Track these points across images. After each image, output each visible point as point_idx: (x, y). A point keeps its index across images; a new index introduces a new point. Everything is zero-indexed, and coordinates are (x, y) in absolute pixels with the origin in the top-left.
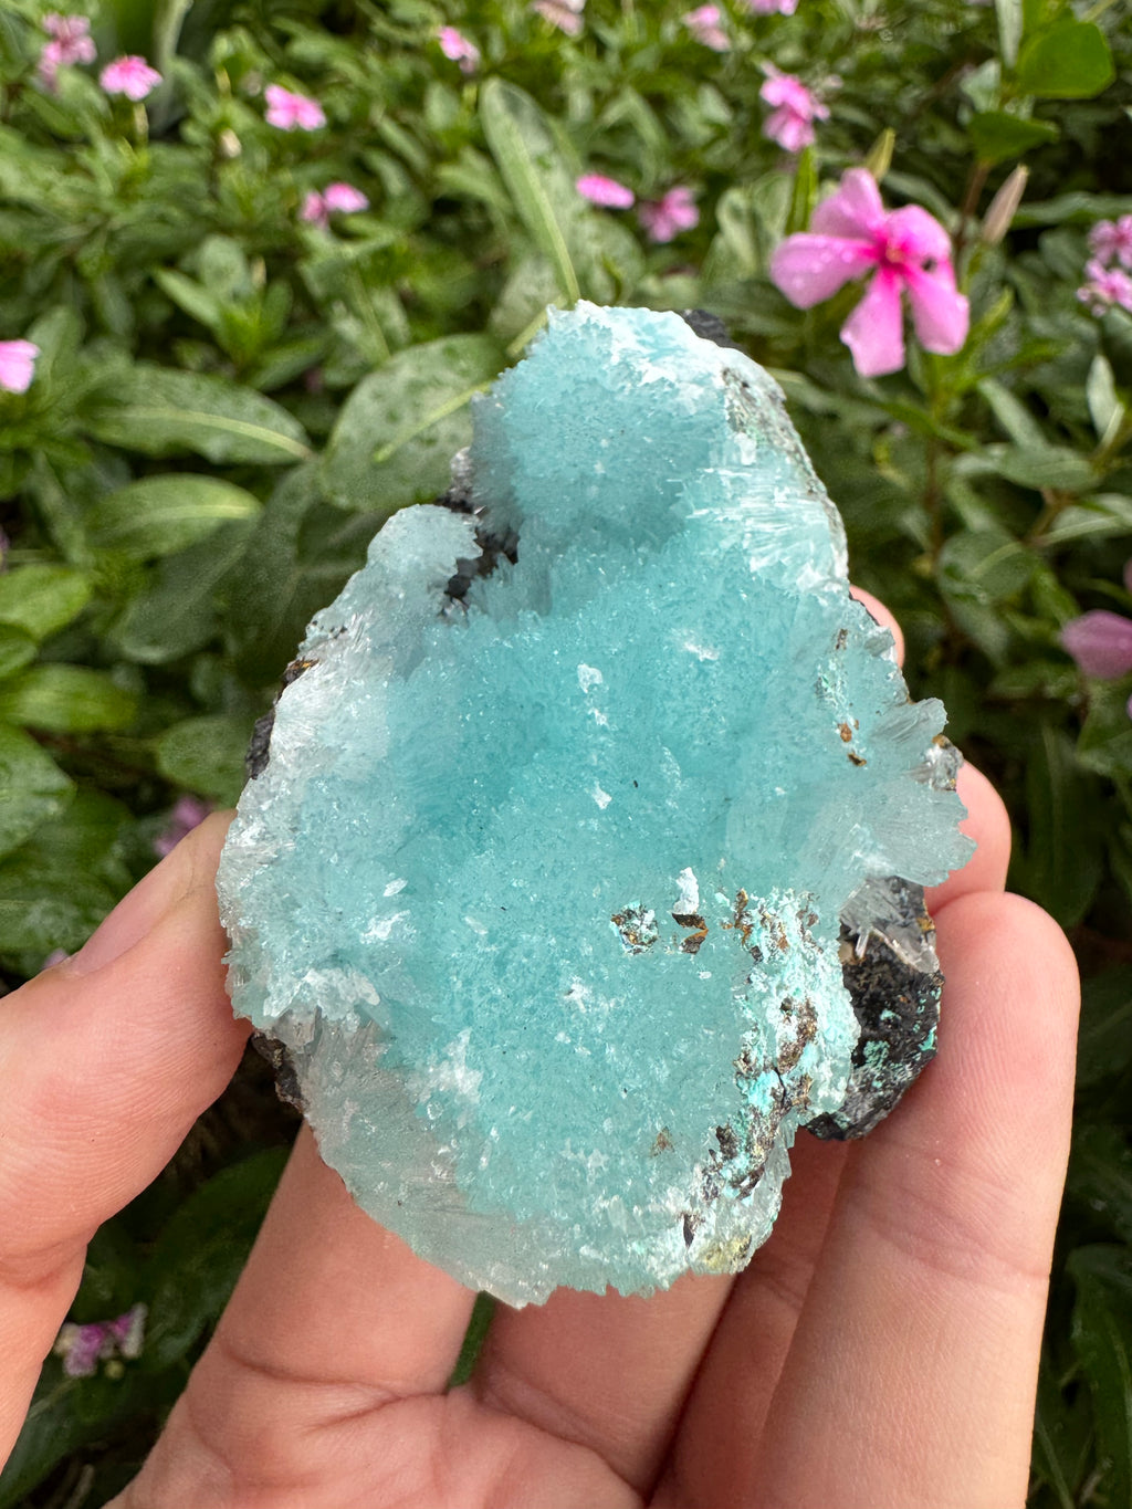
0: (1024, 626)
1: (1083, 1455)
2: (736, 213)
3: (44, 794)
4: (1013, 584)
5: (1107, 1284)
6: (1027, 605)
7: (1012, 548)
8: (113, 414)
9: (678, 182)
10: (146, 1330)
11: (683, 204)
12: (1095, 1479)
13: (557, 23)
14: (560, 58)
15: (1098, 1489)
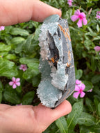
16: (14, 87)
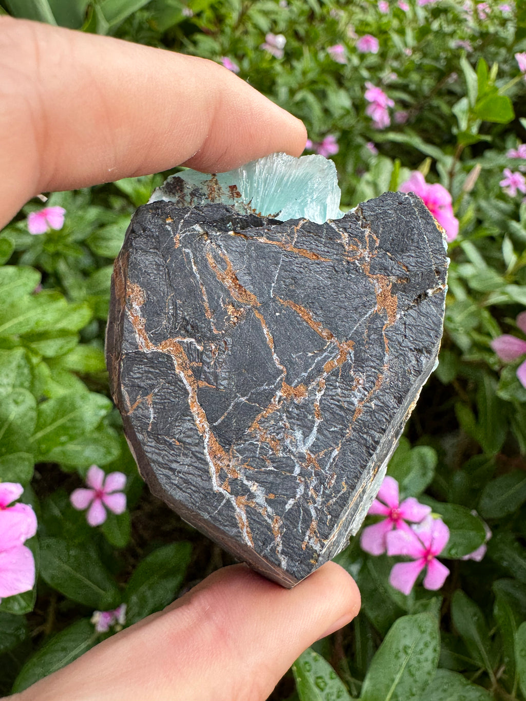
0: (477, 337)
1: (498, 658)
2: (368, 183)
3: (101, 407)
4: (474, 323)
5: (508, 594)
6: (479, 329)
7: (473, 308)
8: (104, 244)
9: (329, 131)
10: (127, 613)
11: (331, 143)
12: (502, 669)
13: (272, 54)
14: (274, 70)
15: (504, 672)
16: (96, 517)
